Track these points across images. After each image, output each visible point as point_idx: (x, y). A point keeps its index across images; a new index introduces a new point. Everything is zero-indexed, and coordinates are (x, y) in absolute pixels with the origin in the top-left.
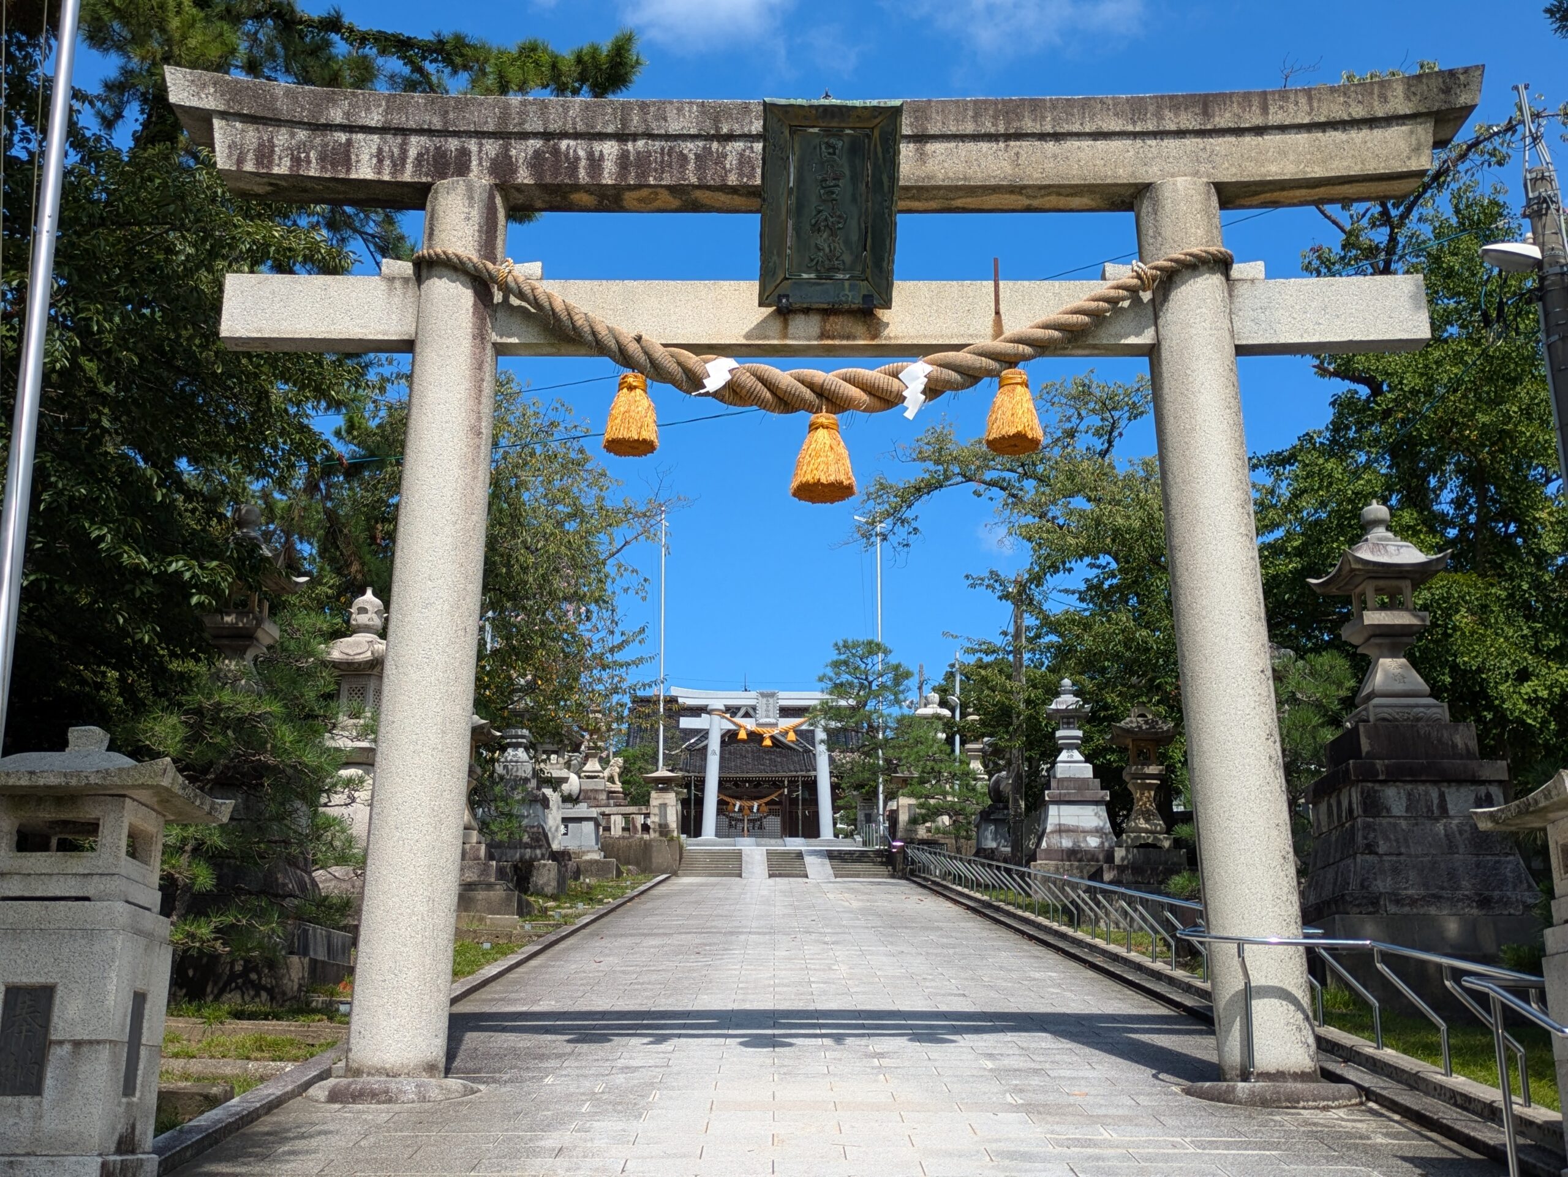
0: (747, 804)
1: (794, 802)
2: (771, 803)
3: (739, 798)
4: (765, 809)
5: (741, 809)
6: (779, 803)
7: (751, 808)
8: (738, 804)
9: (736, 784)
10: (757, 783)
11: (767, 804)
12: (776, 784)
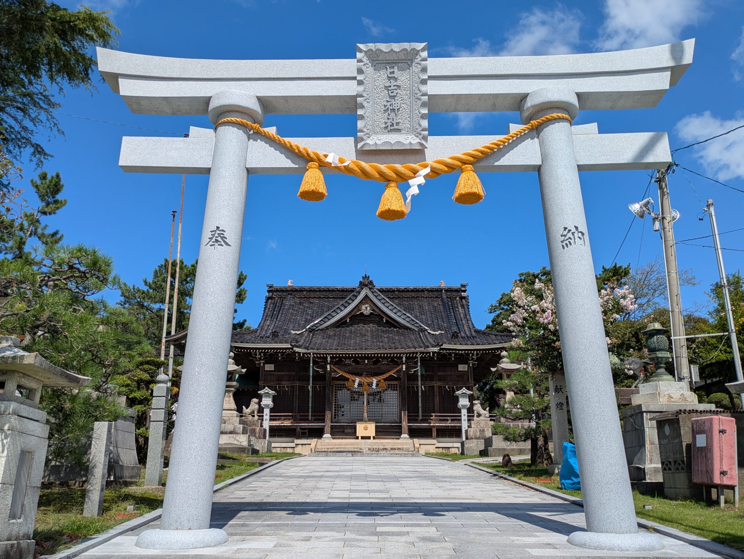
0: (366, 380)
1: (413, 378)
2: (391, 378)
3: (359, 375)
4: (384, 384)
5: (360, 385)
6: (398, 379)
7: (370, 385)
8: (358, 380)
9: (356, 361)
10: (376, 360)
11: (385, 380)
12: (395, 361)
